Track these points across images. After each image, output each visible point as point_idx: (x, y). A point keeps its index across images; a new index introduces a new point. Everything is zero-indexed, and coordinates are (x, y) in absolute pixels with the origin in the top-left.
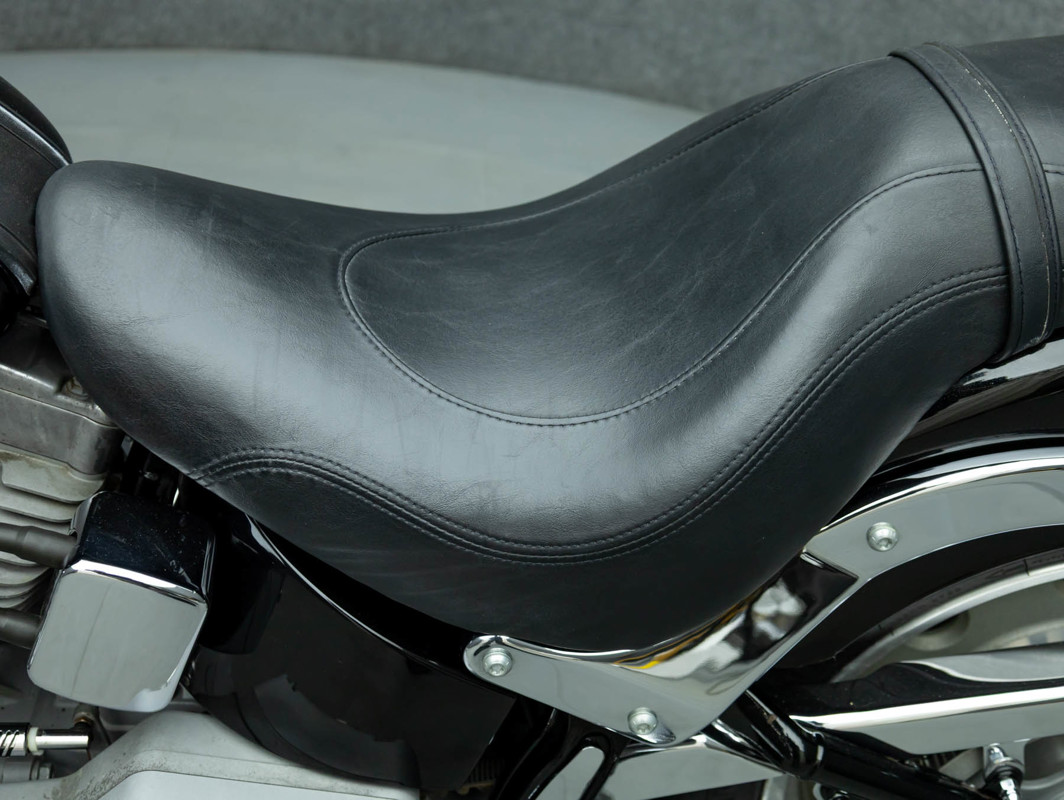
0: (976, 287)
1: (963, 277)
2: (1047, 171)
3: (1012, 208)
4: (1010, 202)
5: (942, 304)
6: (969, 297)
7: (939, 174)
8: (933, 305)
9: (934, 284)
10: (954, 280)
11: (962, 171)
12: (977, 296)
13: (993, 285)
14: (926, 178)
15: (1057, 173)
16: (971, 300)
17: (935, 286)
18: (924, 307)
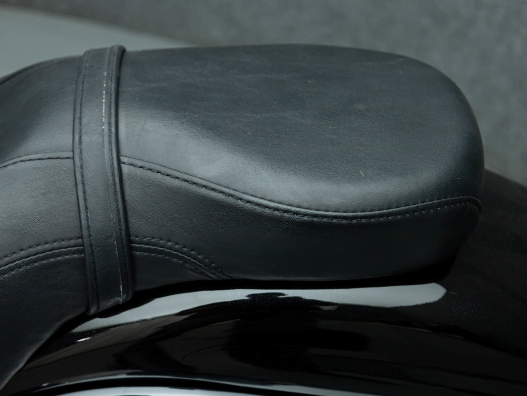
0: (59, 255)
1: (47, 246)
2: (124, 163)
3: (88, 192)
4: (87, 187)
5: (29, 267)
6: (52, 262)
7: (39, 159)
8: (20, 267)
9: (22, 250)
10: (39, 248)
11: (58, 158)
12: (60, 262)
13: (74, 254)
14: (29, 162)
15: (132, 165)
16: (55, 264)
17: (22, 252)
18: (12, 269)
